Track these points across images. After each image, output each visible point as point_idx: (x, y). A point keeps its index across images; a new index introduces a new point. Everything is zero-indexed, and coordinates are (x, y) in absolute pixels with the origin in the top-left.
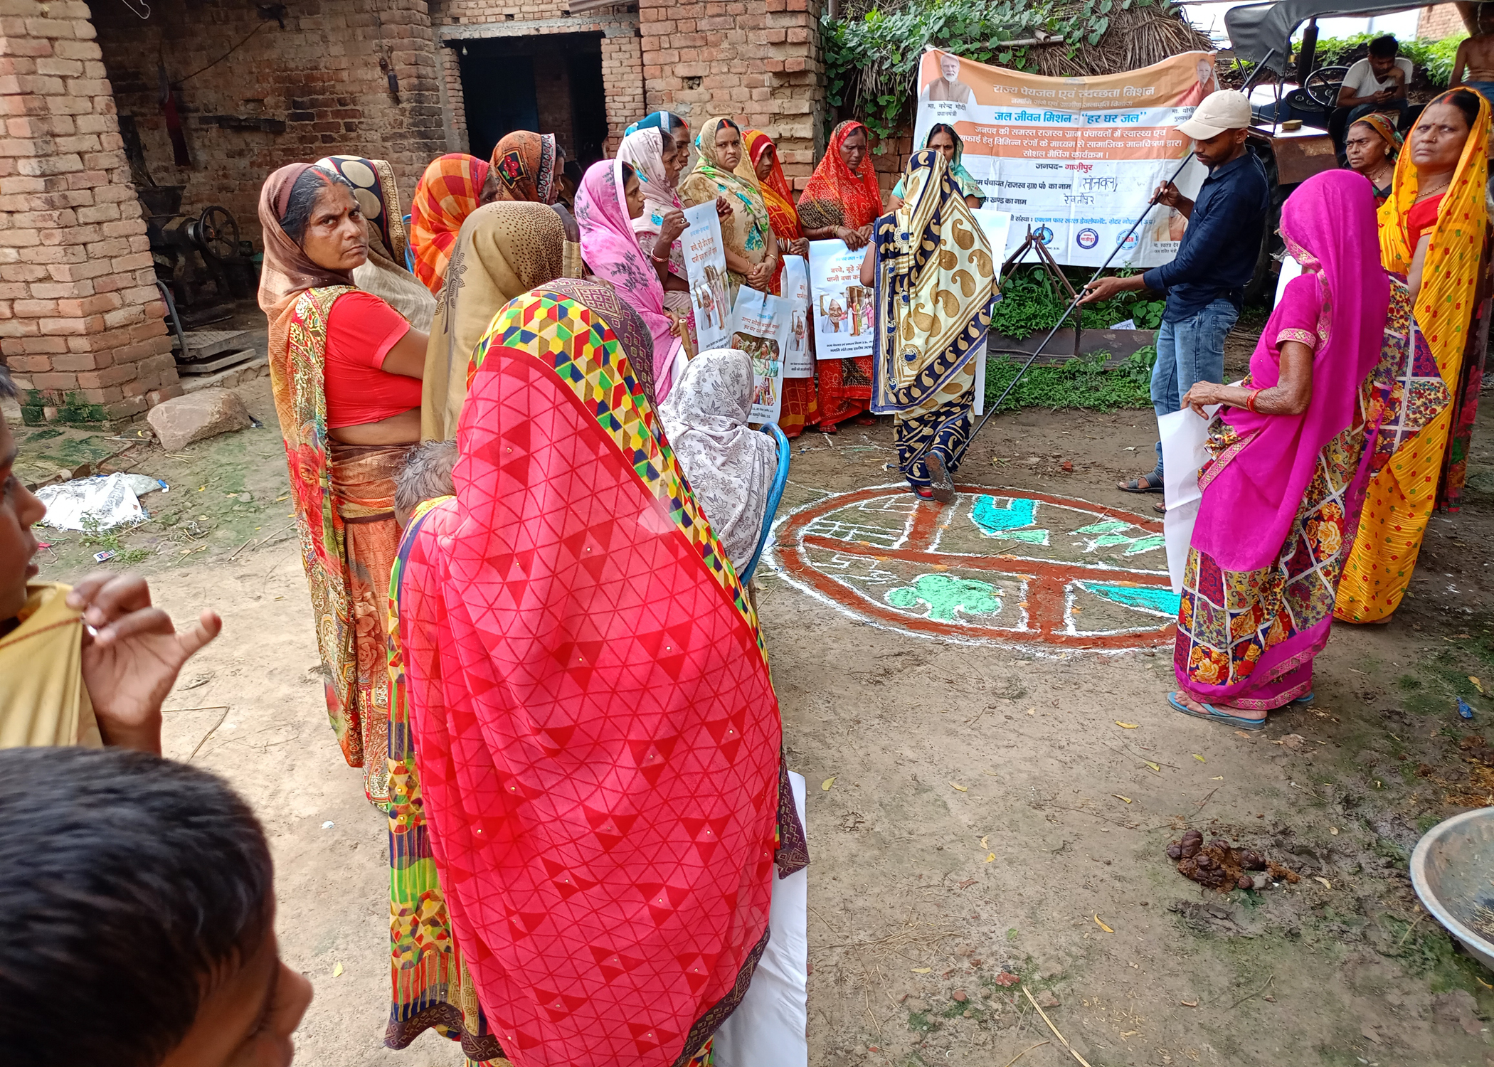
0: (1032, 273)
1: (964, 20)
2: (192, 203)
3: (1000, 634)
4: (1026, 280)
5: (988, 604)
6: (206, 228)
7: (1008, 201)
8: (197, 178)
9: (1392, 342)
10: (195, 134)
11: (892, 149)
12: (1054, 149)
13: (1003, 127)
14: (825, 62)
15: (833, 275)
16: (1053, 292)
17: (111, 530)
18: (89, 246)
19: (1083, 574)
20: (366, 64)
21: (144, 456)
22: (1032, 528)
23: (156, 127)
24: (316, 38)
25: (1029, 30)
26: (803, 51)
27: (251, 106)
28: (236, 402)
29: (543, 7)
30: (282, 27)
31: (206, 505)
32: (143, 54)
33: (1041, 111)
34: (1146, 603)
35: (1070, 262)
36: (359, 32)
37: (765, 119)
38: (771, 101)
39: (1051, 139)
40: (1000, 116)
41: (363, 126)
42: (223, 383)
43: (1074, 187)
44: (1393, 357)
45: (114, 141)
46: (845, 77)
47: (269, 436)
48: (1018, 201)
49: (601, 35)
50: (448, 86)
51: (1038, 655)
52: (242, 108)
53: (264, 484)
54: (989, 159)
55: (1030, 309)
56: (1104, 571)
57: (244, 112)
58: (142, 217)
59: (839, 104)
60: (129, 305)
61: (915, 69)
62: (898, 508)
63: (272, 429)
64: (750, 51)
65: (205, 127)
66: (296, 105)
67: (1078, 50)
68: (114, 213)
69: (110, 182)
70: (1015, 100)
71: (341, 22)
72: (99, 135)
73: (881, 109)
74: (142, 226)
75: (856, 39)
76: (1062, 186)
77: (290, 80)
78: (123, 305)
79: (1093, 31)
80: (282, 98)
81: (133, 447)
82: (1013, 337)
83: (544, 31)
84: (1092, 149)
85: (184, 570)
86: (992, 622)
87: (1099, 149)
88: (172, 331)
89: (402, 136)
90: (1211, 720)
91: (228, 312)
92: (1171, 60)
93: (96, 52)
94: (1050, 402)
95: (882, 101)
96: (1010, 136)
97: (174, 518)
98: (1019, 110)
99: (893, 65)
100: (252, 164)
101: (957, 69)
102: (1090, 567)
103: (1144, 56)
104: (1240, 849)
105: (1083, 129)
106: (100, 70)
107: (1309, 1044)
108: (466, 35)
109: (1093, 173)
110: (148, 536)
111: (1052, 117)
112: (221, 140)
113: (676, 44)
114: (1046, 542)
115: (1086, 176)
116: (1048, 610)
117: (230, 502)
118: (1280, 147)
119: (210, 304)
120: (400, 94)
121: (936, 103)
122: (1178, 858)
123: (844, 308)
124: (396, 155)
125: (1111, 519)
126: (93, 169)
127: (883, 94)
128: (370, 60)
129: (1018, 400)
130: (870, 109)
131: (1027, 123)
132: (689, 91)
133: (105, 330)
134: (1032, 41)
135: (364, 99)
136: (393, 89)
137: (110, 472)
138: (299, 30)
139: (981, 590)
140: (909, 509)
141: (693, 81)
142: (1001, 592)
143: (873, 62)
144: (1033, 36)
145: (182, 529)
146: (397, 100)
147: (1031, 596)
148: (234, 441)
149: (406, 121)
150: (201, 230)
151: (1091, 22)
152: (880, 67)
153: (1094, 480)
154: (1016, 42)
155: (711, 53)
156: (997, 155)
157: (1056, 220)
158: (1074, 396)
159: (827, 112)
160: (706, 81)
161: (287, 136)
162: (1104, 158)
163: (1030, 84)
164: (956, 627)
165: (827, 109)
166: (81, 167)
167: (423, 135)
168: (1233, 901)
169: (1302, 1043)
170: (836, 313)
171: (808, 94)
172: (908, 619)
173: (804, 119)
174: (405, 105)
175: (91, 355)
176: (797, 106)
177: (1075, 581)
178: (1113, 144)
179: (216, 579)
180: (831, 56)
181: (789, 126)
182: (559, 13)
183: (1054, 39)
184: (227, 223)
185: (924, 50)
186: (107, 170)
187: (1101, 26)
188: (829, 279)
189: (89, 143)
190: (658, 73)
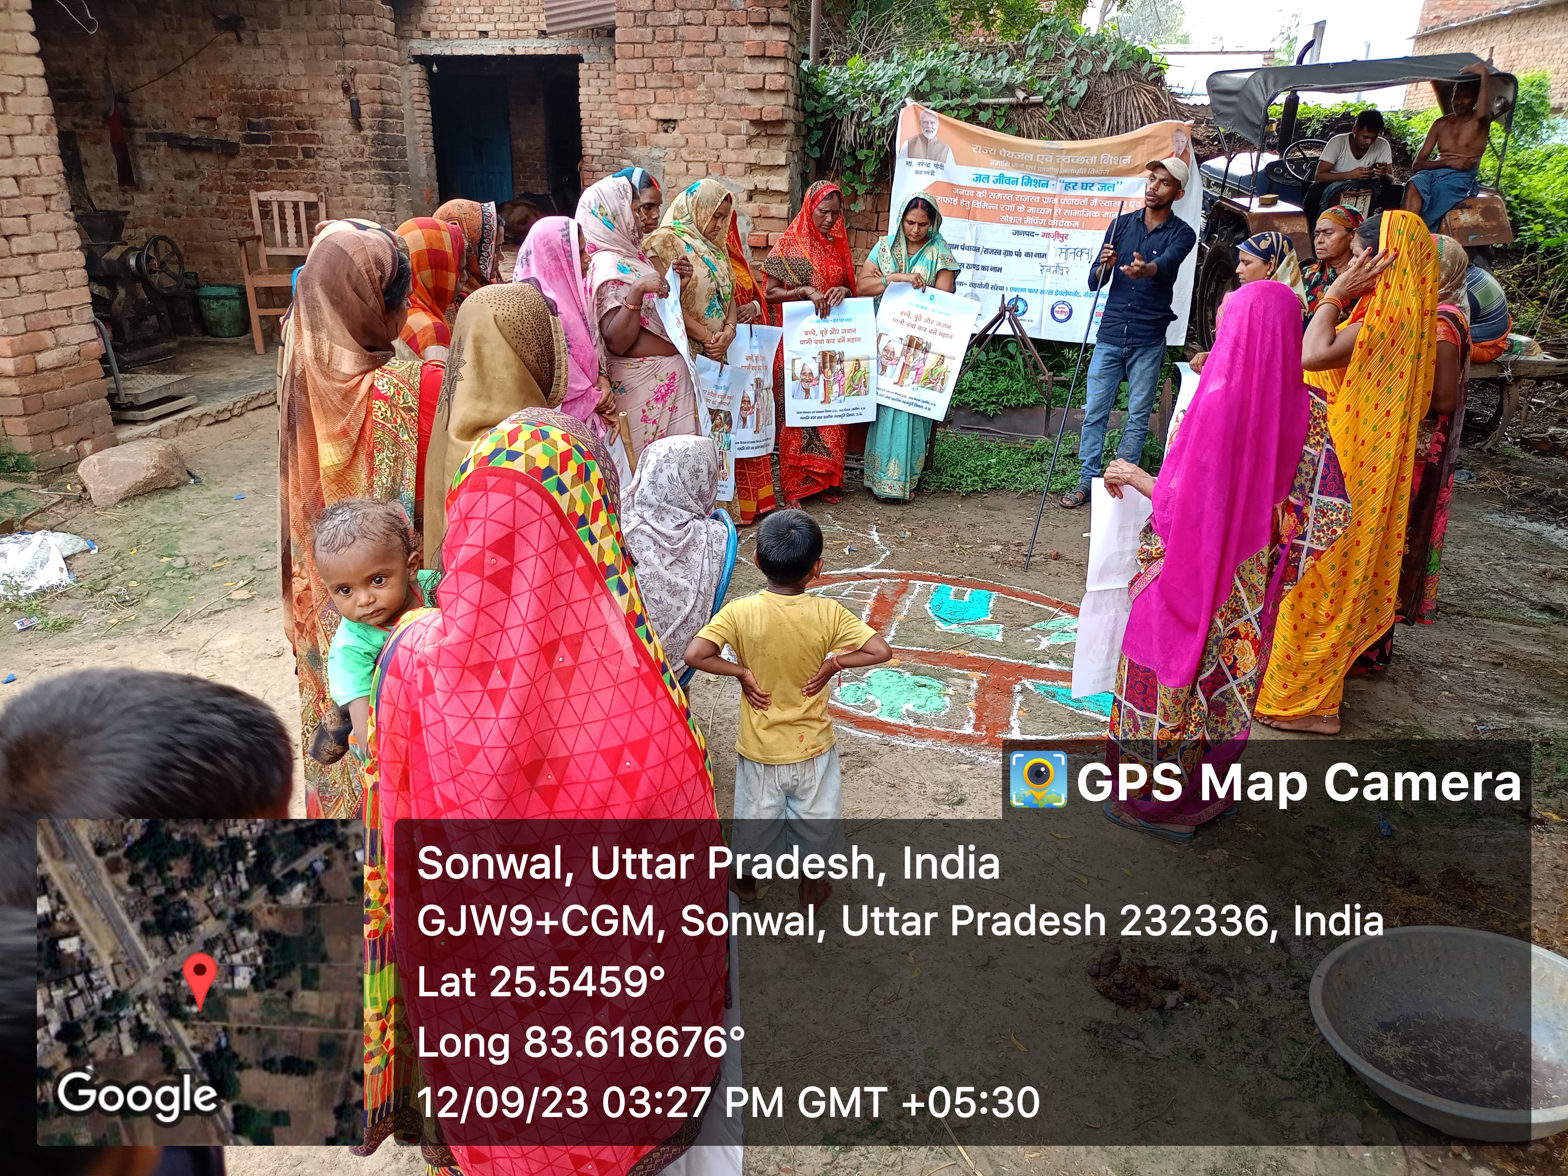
0: (1005, 346)
1: (946, 74)
2: (135, 227)
3: (946, 736)
4: (999, 353)
5: (937, 703)
6: (149, 258)
7: (984, 268)
8: (142, 199)
9: (1307, 458)
10: (142, 152)
11: (870, 207)
12: (1031, 215)
13: (981, 189)
14: (804, 110)
15: (806, 338)
16: (1026, 367)
17: (34, 595)
18: (22, 279)
19: (1034, 673)
20: (328, 86)
21: (73, 512)
22: (987, 622)
23: (98, 141)
24: (275, 54)
25: (1010, 89)
26: (781, 100)
27: (203, 124)
28: (174, 455)
29: (519, 25)
30: (239, 40)
31: (137, 569)
32: (87, 60)
33: (1018, 175)
34: (1092, 707)
35: (1043, 336)
36: (321, 50)
37: (740, 168)
38: (748, 150)
39: (1028, 204)
40: (978, 178)
41: (322, 153)
42: (160, 434)
43: (1049, 256)
44: (1307, 474)
45: (54, 164)
46: (824, 126)
47: (208, 494)
48: (994, 269)
49: (579, 59)
50: (416, 105)
51: (982, 759)
52: (193, 126)
53: (200, 548)
54: (965, 223)
55: (1002, 383)
56: (1053, 672)
57: (195, 130)
58: (81, 248)
59: (818, 155)
60: (63, 345)
61: (895, 123)
62: (856, 596)
63: (212, 486)
64: (727, 95)
65: (152, 144)
66: (251, 126)
67: (1057, 112)
68: (51, 244)
69: (47, 209)
70: (993, 162)
71: (302, 38)
72: (37, 158)
73: (859, 163)
74: (80, 258)
75: (836, 87)
76: (1039, 255)
77: (245, 98)
78: (57, 345)
79: (1073, 93)
80: (237, 118)
81: (61, 501)
82: (984, 413)
83: (519, 51)
84: (1068, 218)
85: (111, 642)
86: (939, 722)
87: (1076, 218)
88: (108, 373)
89: (363, 166)
90: (1142, 832)
91: (170, 351)
92: (1148, 129)
93: (37, 67)
94: (1017, 485)
95: (861, 155)
96: (987, 199)
97: (102, 583)
98: (997, 173)
99: (872, 118)
100: (202, 187)
101: (936, 126)
102: (1041, 666)
103: (1122, 123)
104: (1156, 967)
105: (1060, 196)
106: (41, 87)
107: (1202, 1166)
108: (437, 51)
109: (1070, 243)
110: (73, 602)
111: (1029, 182)
112: (170, 160)
113: (652, 83)
114: (999, 638)
115: (1062, 245)
116: (995, 711)
117: (162, 568)
118: (1255, 223)
119: (149, 342)
120: (362, 120)
121: (915, 161)
122: (1096, 976)
123: (816, 372)
124: (356, 186)
125: (1066, 615)
126: (30, 195)
127: (862, 147)
128: (333, 83)
129: (984, 482)
130: (849, 162)
131: (1005, 187)
132: (663, 135)
133: (36, 372)
134: (1012, 100)
135: (324, 123)
136: (355, 115)
137: (35, 530)
138: (257, 44)
139: (931, 687)
140: (867, 597)
141: (668, 124)
142: (950, 691)
143: (853, 113)
144: (1013, 95)
145: (110, 595)
146: (359, 127)
147: (980, 695)
148: (170, 498)
149: (368, 150)
150: (144, 262)
151: (1071, 84)
152: (859, 119)
153: (1053, 571)
154: (996, 100)
155: (687, 96)
156: (974, 219)
157: (1030, 291)
158: (1041, 480)
159: (805, 163)
160: (681, 125)
161: (240, 159)
162: (1080, 227)
163: (1008, 146)
164: (903, 726)
165: (805, 159)
166: (16, 192)
167: (385, 166)
168: (1145, 1021)
169: (1195, 1166)
170: (807, 379)
171: (785, 145)
172: (856, 717)
173: (780, 171)
174: (367, 132)
175: (20, 399)
176: (773, 157)
177: (1025, 681)
178: (1089, 213)
179: (144, 653)
180: (810, 104)
181: (764, 178)
182: (536, 33)
183: (1033, 99)
184: (172, 254)
185: (904, 104)
186: (44, 196)
187: (1081, 89)
188: (802, 342)
189: (25, 166)
190: (632, 113)
